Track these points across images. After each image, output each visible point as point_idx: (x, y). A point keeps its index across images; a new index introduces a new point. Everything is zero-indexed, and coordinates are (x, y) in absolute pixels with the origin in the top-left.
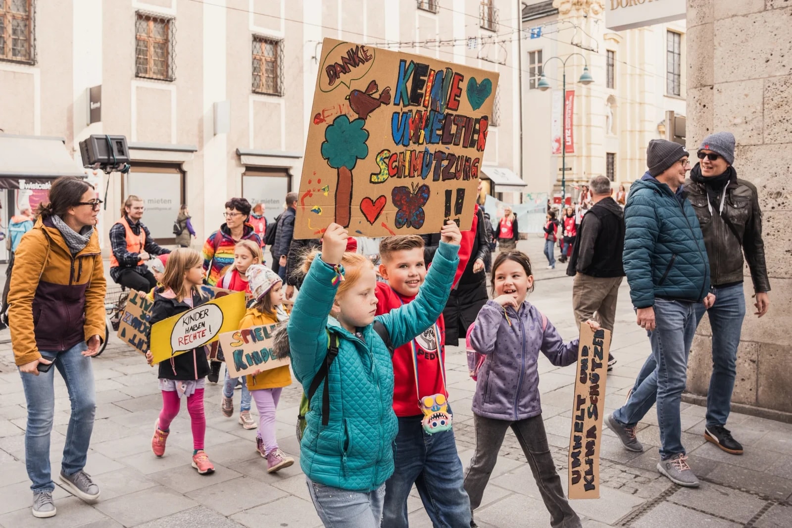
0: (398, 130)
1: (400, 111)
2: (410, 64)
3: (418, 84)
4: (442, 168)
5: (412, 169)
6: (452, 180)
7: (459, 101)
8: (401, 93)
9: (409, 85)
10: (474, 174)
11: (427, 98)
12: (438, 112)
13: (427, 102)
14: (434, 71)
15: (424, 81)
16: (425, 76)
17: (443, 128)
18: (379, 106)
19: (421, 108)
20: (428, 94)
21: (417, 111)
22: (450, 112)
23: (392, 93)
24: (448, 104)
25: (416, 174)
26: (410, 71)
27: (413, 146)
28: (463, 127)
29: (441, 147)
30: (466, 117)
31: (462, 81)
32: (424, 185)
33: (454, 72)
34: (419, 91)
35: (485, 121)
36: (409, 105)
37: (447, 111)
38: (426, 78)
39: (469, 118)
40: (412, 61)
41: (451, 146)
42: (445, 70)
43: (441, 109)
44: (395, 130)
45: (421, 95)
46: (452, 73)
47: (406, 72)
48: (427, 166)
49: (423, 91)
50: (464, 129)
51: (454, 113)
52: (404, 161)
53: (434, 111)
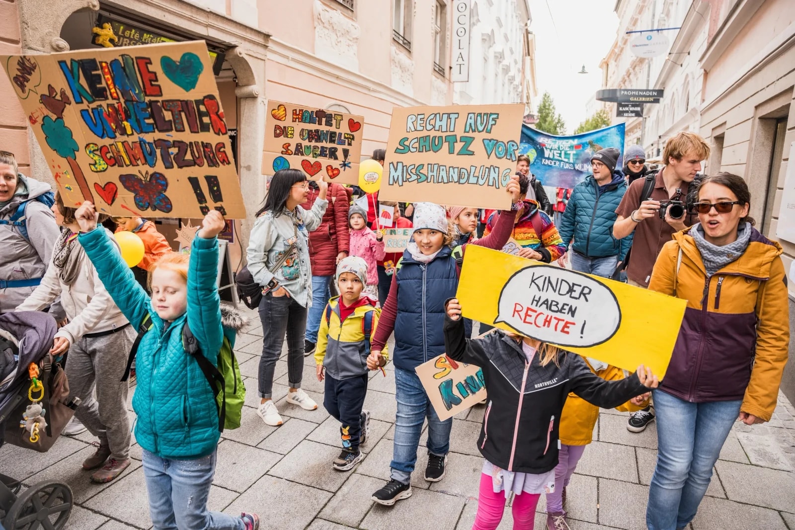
0: (96, 125)
1: (87, 108)
2: (71, 63)
3: (93, 80)
4: (172, 156)
5: (133, 159)
6: (193, 167)
7: (159, 86)
8: (78, 91)
9: (83, 81)
10: (224, 160)
11: (113, 90)
12: (137, 101)
13: (115, 95)
14: (106, 62)
15: (99, 75)
16: (97, 69)
17: (152, 116)
18: (65, 106)
19: (110, 101)
20: (111, 87)
21: (108, 105)
22: (153, 99)
23: (69, 93)
24: (145, 92)
25: (139, 162)
26: (75, 70)
27: (120, 138)
28: (180, 111)
29: (158, 135)
30: (179, 100)
31: (151, 63)
32: (155, 173)
33: (133, 57)
34: (98, 86)
35: (212, 101)
36: (94, 101)
37: (147, 99)
38: (99, 72)
39: (184, 101)
40: (72, 60)
41: (173, 133)
42: (120, 59)
43: (139, 98)
44: (93, 127)
45: (104, 89)
46: (132, 59)
47: (72, 71)
48: (150, 154)
49: (104, 84)
50: (183, 114)
51: (160, 99)
52: (119, 152)
53: (129, 101)
